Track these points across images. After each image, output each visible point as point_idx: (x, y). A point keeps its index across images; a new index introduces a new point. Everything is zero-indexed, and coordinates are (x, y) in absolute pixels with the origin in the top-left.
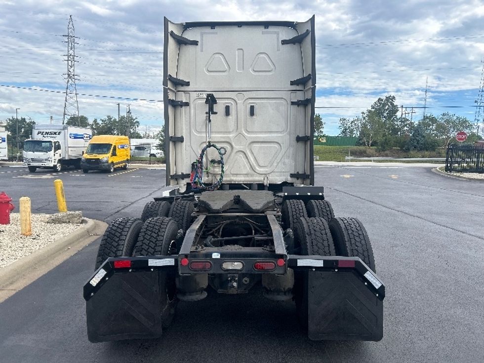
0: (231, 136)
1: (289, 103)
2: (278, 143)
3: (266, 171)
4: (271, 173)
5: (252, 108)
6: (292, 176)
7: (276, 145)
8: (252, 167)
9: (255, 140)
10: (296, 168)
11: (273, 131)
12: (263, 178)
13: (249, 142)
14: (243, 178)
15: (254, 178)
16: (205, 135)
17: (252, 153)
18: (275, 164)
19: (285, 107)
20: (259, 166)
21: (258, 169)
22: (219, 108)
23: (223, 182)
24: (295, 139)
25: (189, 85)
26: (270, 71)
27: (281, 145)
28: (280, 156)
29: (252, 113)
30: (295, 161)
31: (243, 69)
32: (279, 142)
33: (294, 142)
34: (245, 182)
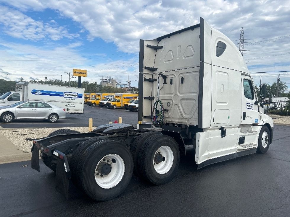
0: (172, 96)
2: (194, 99)
3: (188, 117)
4: (191, 118)
5: (182, 79)
7: (193, 101)
8: (181, 114)
9: (183, 98)
11: (192, 92)
12: (187, 122)
13: (180, 99)
14: (177, 120)
15: (183, 121)
17: (182, 106)
18: (193, 113)
21: (184, 115)
22: (168, 81)
25: (157, 70)
26: (192, 56)
27: (196, 101)
29: (182, 81)
31: (180, 57)
34: (178, 123)
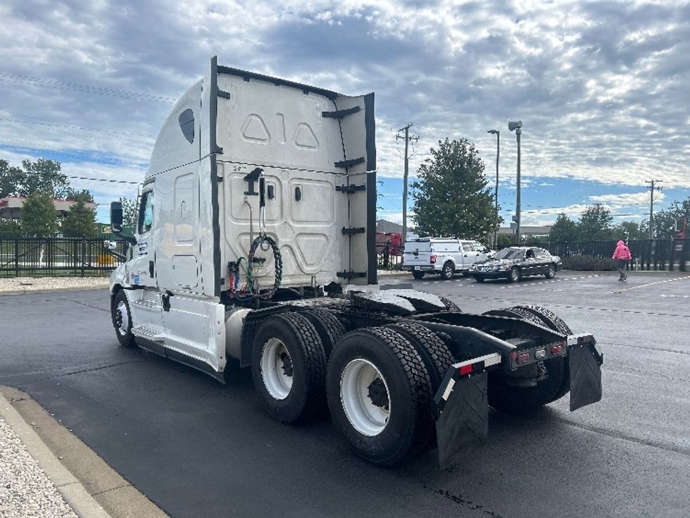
0: (276, 225)
1: (334, 187)
2: (324, 235)
3: (314, 271)
4: (318, 272)
5: (297, 190)
6: (339, 275)
7: (323, 238)
8: (299, 266)
9: (303, 231)
10: (342, 266)
11: (321, 221)
12: (310, 280)
13: (296, 233)
14: (290, 281)
15: (302, 280)
16: (258, 224)
17: (299, 248)
18: (323, 261)
19: (330, 192)
20: (307, 264)
21: (305, 268)
23: (281, 287)
24: (340, 232)
25: (222, 153)
26: (313, 147)
27: (328, 238)
28: (327, 252)
29: (298, 196)
30: (342, 257)
31: (285, 140)
32: (327, 234)
33: (340, 235)
34: (295, 286)
